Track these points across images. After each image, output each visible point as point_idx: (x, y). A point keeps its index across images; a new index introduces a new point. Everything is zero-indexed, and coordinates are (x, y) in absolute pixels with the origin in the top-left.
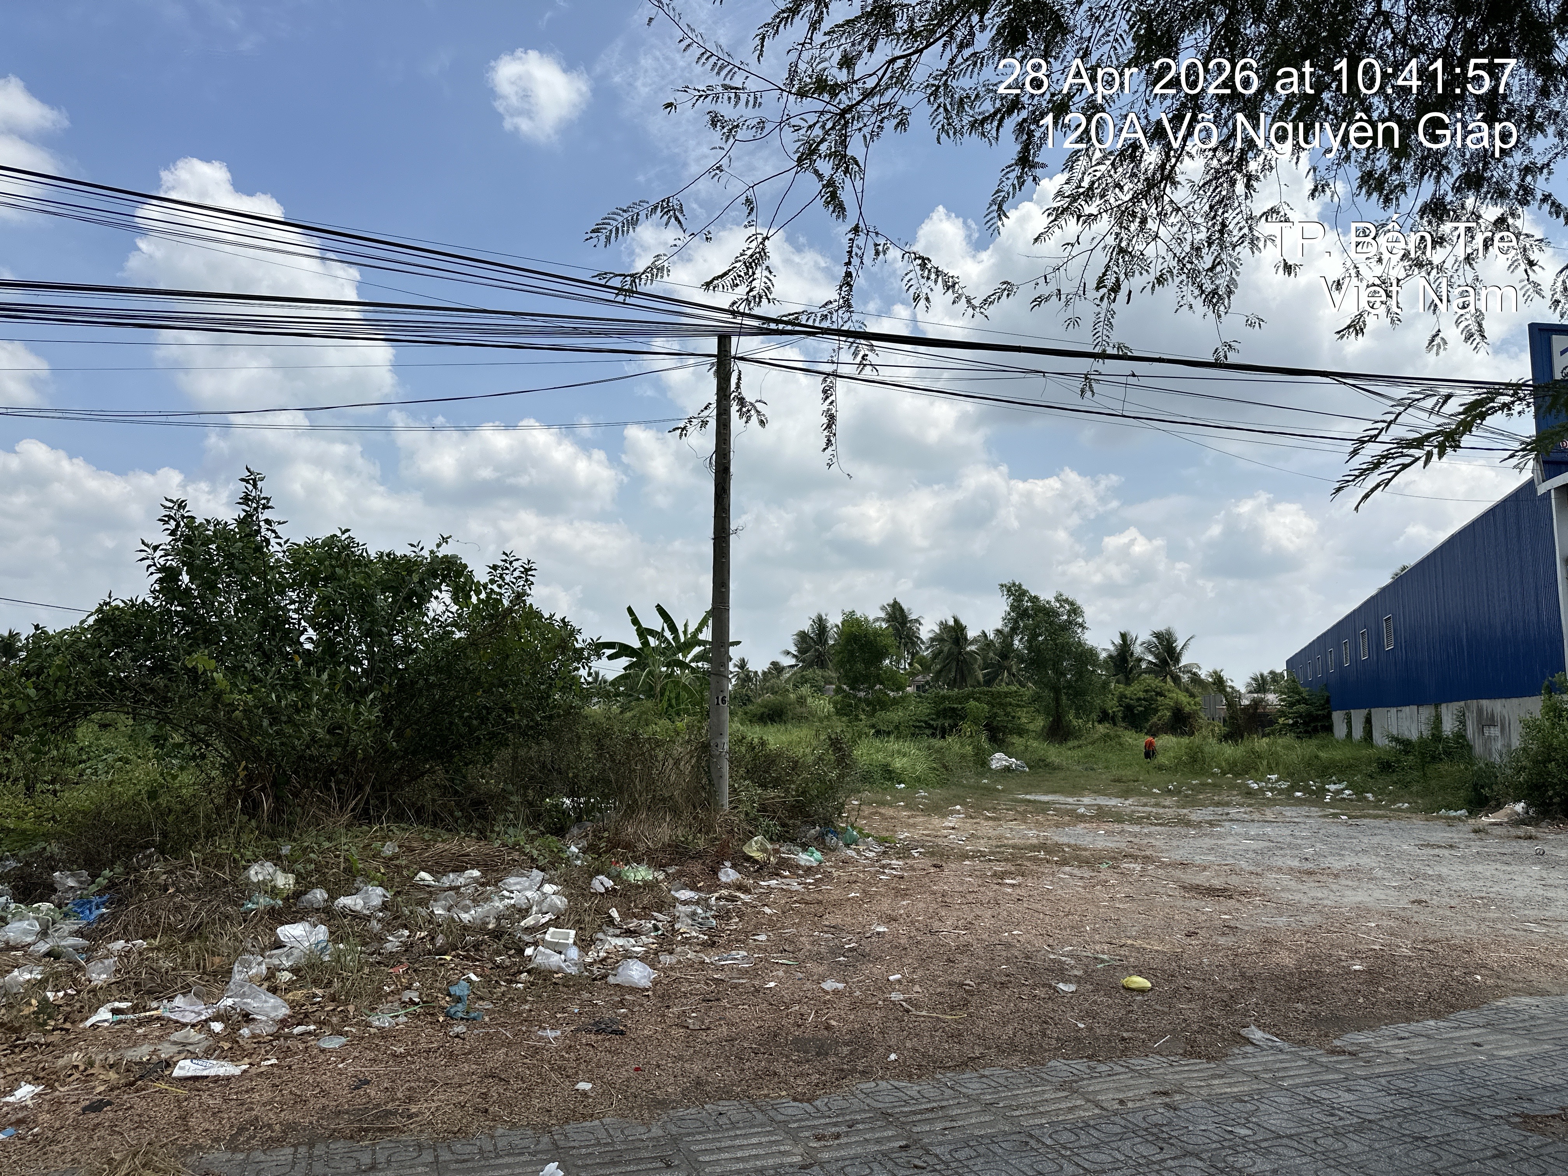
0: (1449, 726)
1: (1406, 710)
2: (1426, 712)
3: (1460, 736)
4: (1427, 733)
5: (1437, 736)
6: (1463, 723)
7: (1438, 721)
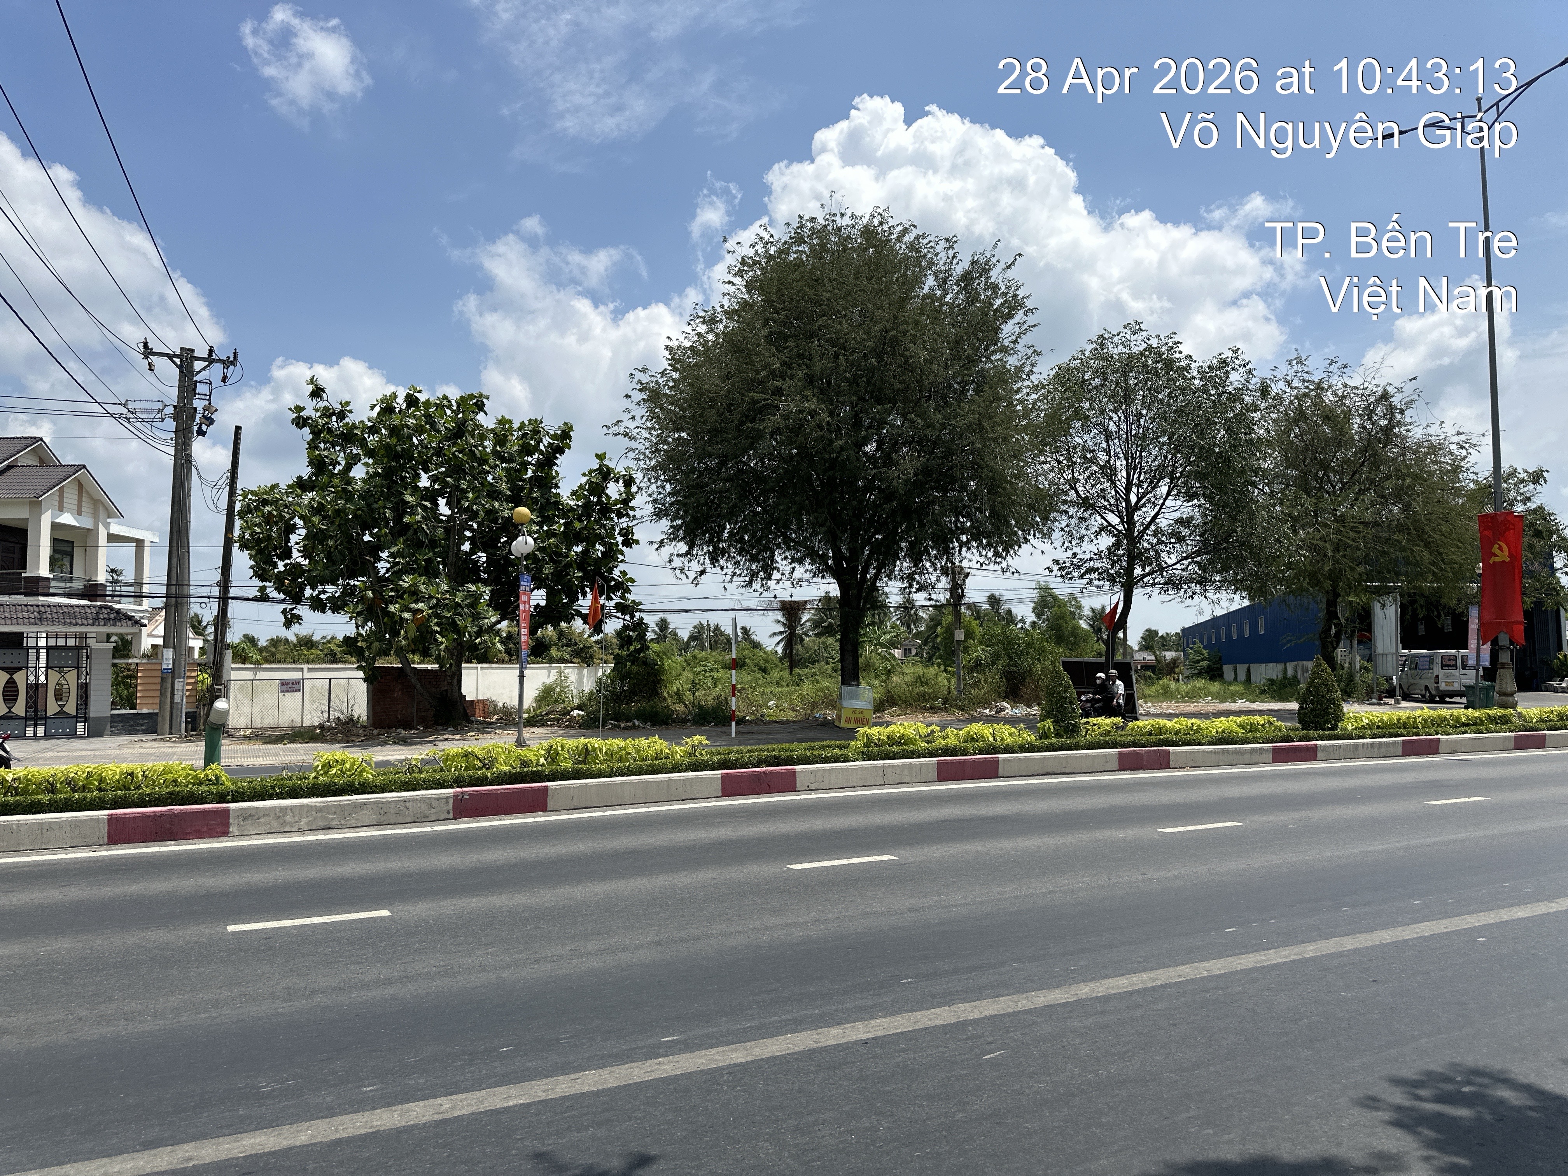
0: (1290, 673)
1: (1271, 665)
2: (1280, 667)
3: (1295, 677)
4: (1280, 676)
5: (1285, 677)
6: (1296, 671)
7: (1285, 670)
